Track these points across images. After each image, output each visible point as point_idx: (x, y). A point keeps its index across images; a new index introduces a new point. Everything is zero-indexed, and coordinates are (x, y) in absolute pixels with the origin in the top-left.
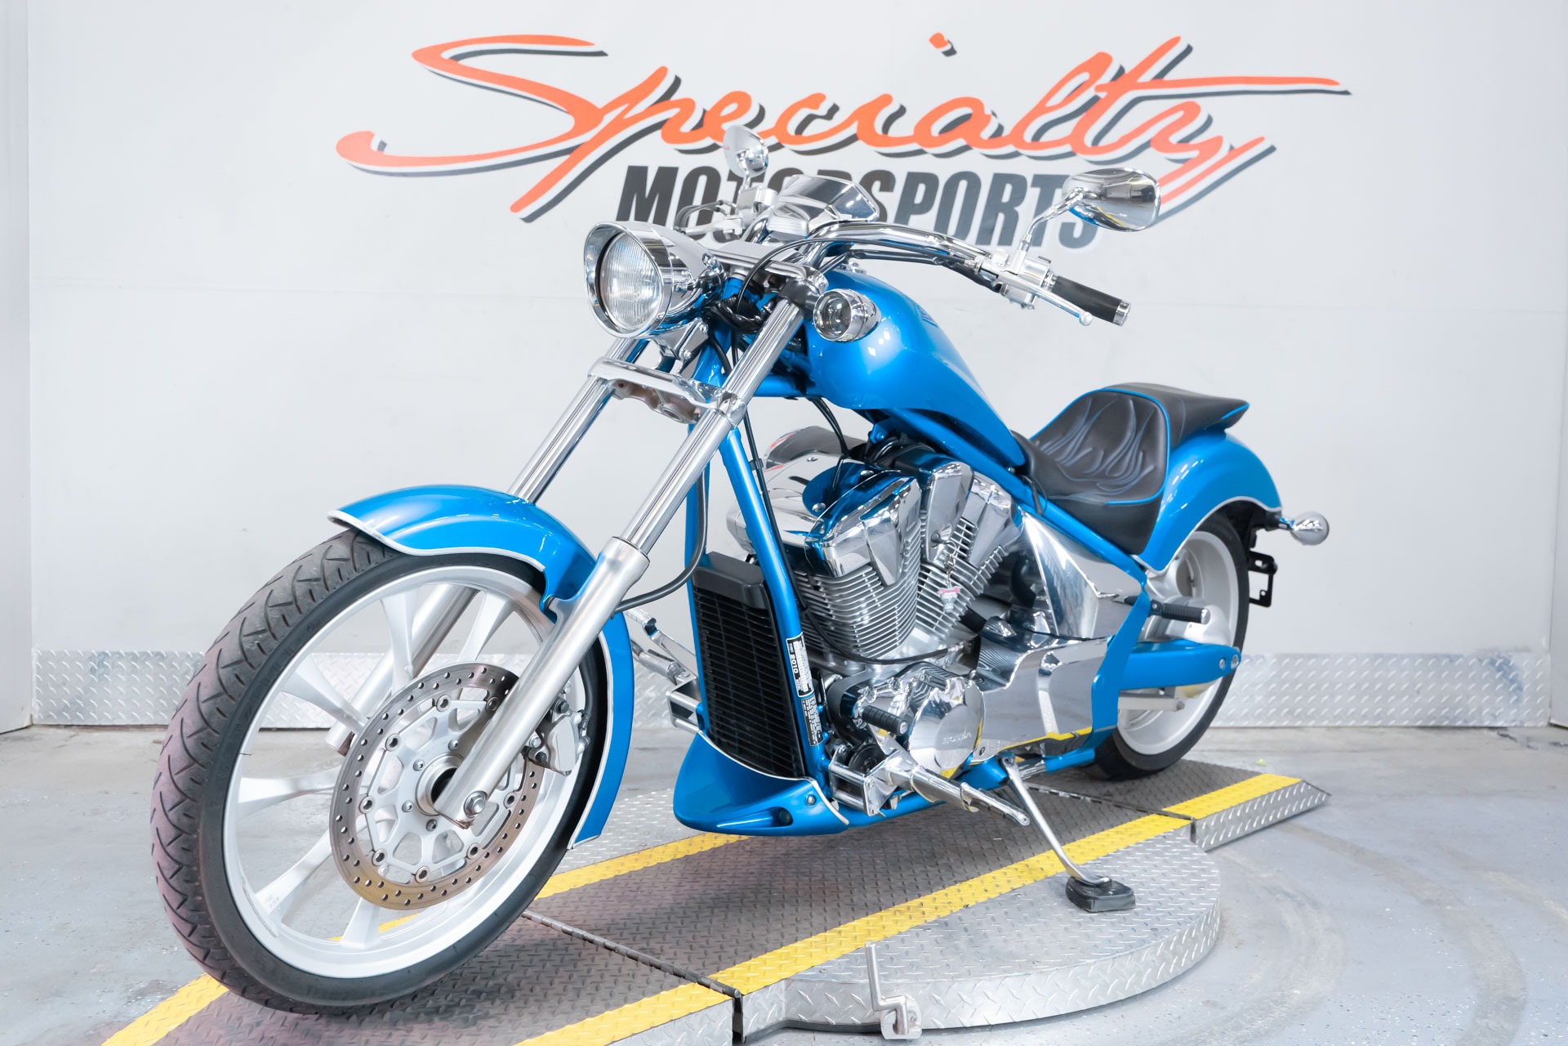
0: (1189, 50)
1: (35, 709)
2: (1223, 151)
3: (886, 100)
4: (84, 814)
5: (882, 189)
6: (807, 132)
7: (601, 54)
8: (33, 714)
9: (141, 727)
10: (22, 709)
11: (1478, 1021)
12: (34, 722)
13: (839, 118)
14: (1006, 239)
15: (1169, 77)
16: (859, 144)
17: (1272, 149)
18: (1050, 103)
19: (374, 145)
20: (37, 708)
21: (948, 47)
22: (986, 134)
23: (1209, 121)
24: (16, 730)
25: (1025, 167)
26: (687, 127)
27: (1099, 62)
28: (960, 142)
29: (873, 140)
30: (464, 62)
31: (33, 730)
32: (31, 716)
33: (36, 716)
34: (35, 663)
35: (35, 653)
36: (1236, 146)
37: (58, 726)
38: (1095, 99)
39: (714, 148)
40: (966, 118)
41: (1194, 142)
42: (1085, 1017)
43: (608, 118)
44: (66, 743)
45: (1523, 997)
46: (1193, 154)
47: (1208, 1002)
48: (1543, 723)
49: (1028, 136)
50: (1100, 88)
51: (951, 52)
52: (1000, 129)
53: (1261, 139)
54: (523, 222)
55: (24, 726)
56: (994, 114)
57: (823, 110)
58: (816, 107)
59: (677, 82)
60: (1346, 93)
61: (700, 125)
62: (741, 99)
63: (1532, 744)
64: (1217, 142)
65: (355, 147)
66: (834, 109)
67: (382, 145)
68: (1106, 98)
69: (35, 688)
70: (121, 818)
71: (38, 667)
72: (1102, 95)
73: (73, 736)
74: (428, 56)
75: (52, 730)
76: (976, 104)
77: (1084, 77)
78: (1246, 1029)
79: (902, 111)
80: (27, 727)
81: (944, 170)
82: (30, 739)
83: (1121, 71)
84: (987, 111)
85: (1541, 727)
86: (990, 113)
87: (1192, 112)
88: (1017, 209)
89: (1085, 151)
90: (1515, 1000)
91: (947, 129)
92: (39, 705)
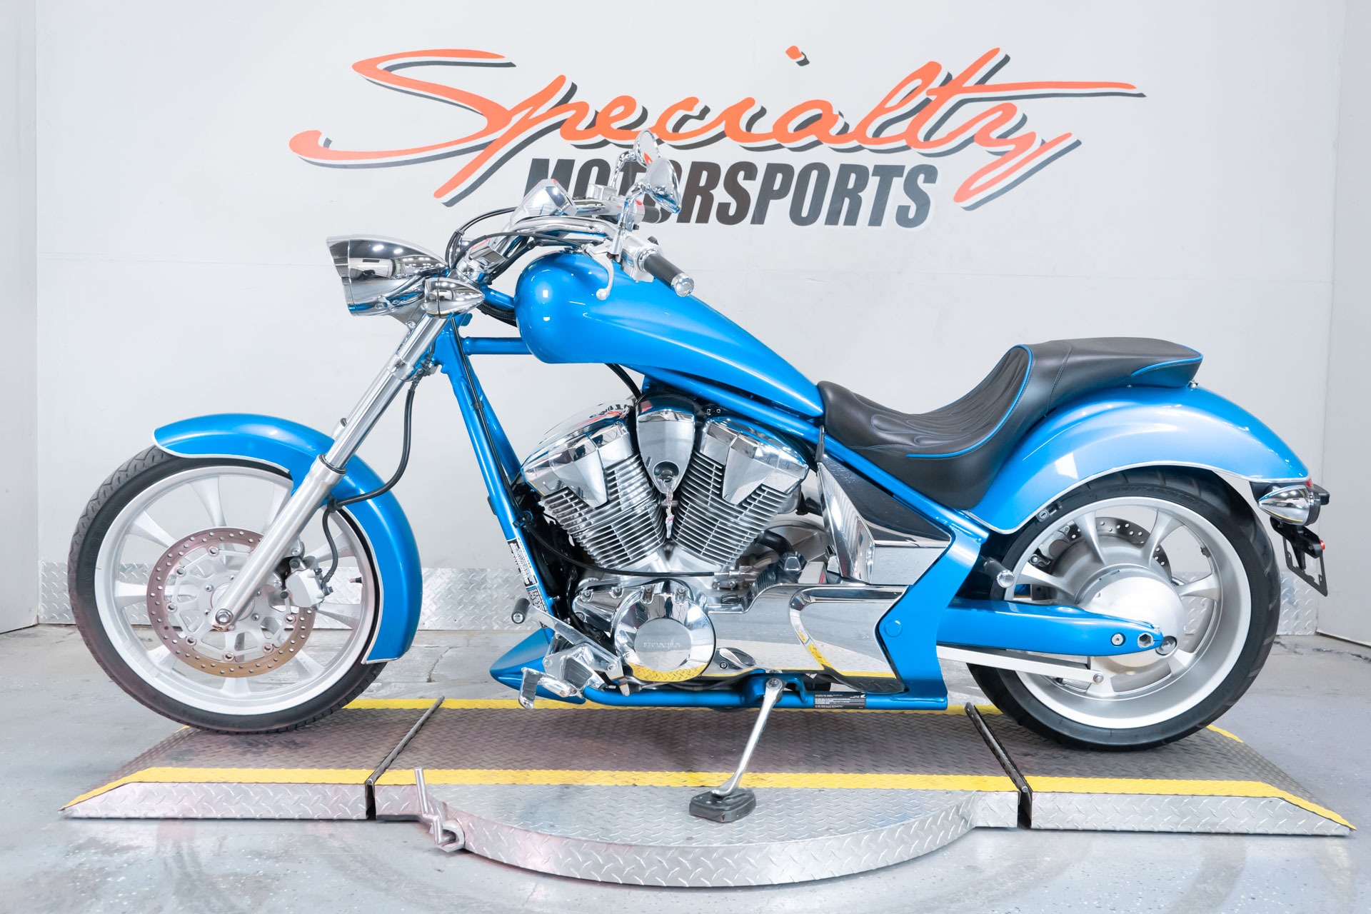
0: (1007, 59)
1: (40, 611)
2: (1036, 145)
3: (749, 102)
4: (65, 699)
5: (746, 178)
6: (683, 130)
7: (510, 65)
8: (39, 614)
10: (30, 611)
11: (1198, 886)
12: (40, 622)
13: (709, 118)
14: (851, 220)
15: (989, 82)
16: (727, 140)
17: (1078, 143)
18: (889, 105)
19: (321, 142)
20: (43, 610)
21: (802, 58)
22: (834, 131)
23: (1024, 119)
24: (24, 628)
25: (867, 159)
26: (582, 126)
27: (931, 69)
28: (813, 138)
29: (738, 137)
30: (396, 72)
31: (39, 628)
32: (38, 617)
33: (41, 617)
34: (41, 572)
35: (41, 564)
36: (1047, 141)
37: (59, 625)
38: (927, 101)
39: (604, 143)
40: (818, 117)
41: (1010, 137)
42: (862, 878)
43: (516, 119)
44: (64, 639)
45: (1242, 866)
46: (1011, 147)
47: (969, 866)
48: (1312, 632)
49: (870, 132)
50: (929, 92)
51: (804, 62)
52: (846, 126)
53: (1068, 135)
54: (444, 206)
55: (32, 625)
56: (841, 114)
57: (696, 111)
58: (691, 109)
59: (574, 88)
60: (1141, 95)
61: (592, 124)
62: (628, 102)
63: (1297, 650)
64: (1031, 137)
65: (306, 144)
66: (706, 111)
67: (328, 142)
68: (936, 99)
69: (41, 593)
70: (95, 702)
71: (43, 576)
72: (933, 98)
73: (70, 634)
74: (364, 67)
75: (54, 628)
76: (826, 105)
77: (918, 82)
78: (997, 890)
79: (763, 112)
80: (33, 626)
81: (799, 162)
82: (35, 635)
83: (949, 77)
84: (835, 112)
85: (1309, 635)
86: (838, 113)
87: (1009, 112)
88: (860, 194)
89: (918, 145)
90: (1234, 868)
91: (800, 127)
92: (45, 607)
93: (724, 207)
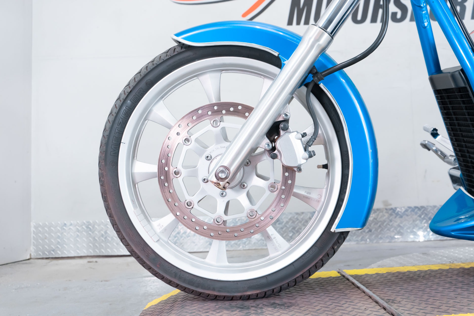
1: (32, 251)
9: (81, 257)
10: (26, 251)
12: (32, 257)
20: (33, 250)
24: (23, 260)
31: (31, 260)
32: (30, 254)
33: (32, 254)
34: (33, 229)
35: (33, 224)
37: (43, 258)
55: (27, 259)
69: (32, 241)
71: (34, 231)
73: (50, 262)
75: (40, 260)
80: (29, 259)
82: (30, 263)
92: (34, 249)
93: (394, 14)
